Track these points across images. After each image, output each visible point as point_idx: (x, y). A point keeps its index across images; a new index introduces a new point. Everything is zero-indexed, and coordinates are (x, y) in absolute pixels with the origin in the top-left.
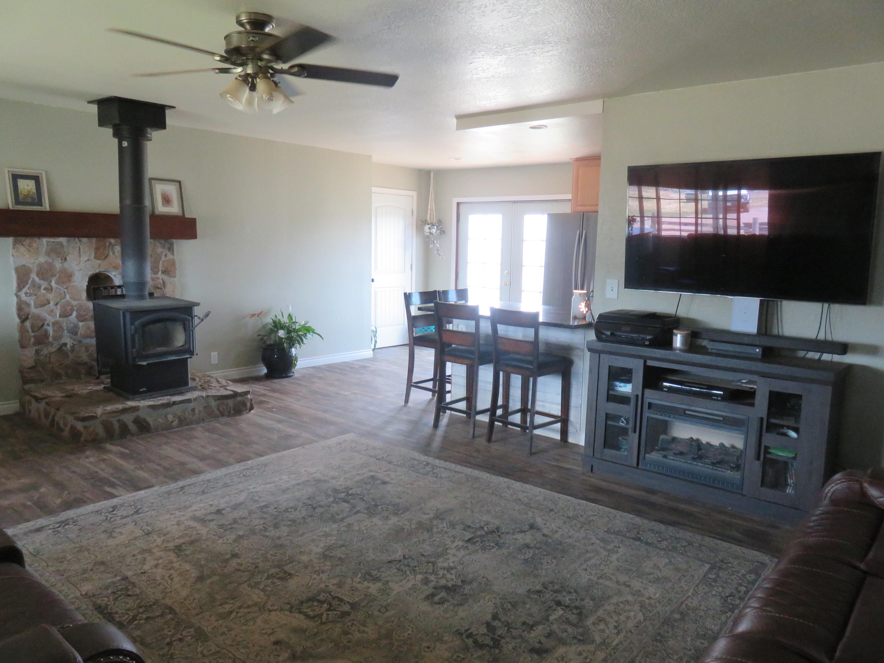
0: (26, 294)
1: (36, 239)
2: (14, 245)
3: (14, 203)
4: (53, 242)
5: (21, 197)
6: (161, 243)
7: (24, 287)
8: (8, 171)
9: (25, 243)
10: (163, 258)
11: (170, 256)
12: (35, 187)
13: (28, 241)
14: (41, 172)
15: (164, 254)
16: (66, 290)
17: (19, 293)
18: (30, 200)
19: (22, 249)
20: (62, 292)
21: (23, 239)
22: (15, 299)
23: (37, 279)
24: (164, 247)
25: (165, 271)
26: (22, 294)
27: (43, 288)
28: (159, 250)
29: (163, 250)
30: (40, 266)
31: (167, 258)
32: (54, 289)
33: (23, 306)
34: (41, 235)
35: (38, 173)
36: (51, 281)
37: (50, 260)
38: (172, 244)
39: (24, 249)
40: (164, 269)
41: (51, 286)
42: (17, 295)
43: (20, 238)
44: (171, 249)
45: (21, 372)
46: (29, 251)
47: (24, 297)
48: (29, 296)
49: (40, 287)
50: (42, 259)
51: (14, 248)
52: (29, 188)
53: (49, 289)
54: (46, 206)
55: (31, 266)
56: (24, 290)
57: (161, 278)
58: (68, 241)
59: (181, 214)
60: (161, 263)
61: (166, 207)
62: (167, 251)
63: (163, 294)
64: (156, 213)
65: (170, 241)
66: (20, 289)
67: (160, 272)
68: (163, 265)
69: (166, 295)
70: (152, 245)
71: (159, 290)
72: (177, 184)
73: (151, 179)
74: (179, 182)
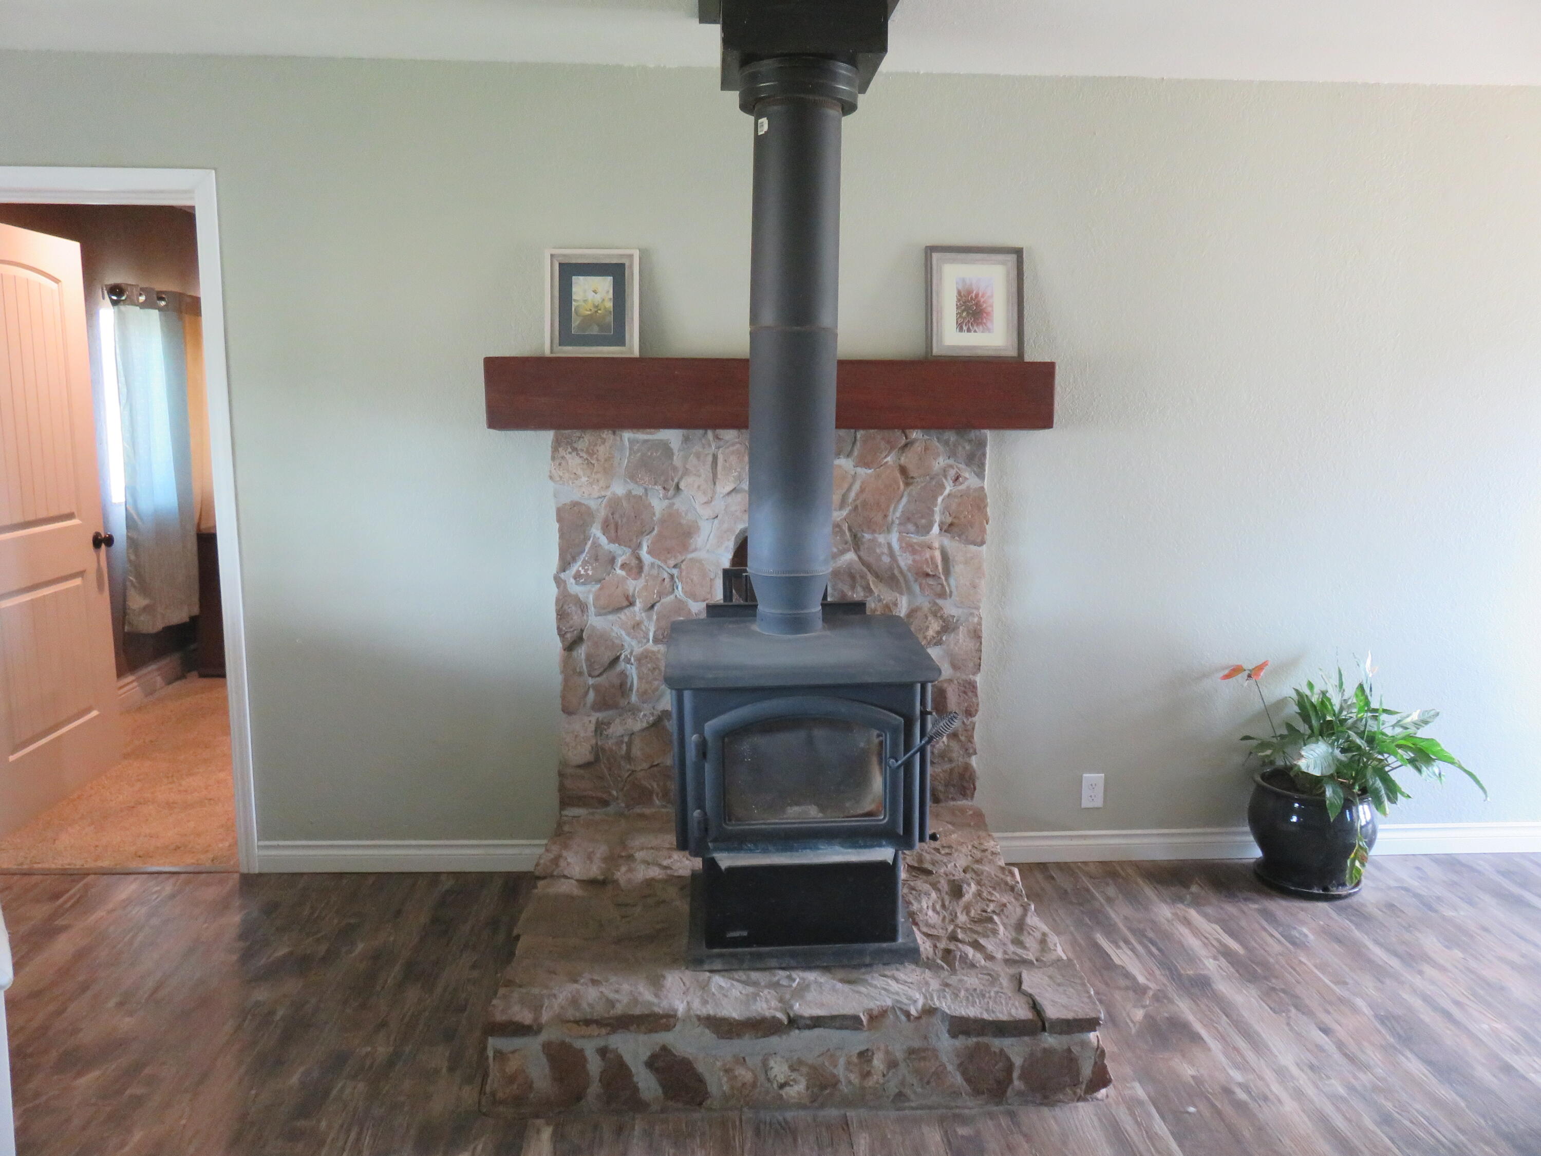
0: (577, 576)
1: (607, 434)
2: (555, 449)
3: (557, 340)
4: (646, 441)
5: (576, 322)
6: (946, 443)
7: (574, 559)
8: (552, 256)
9: (580, 445)
10: (949, 488)
11: (970, 480)
12: (611, 295)
13: (586, 439)
14: (628, 252)
15: (952, 473)
16: (675, 572)
17: (562, 575)
18: (595, 331)
19: (574, 461)
20: (666, 575)
21: (577, 433)
22: (553, 591)
23: (603, 540)
24: (952, 454)
25: (951, 525)
26: (568, 576)
27: (619, 561)
28: (940, 462)
29: (952, 462)
30: (614, 504)
31: (963, 487)
32: (646, 568)
33: (572, 609)
34: (617, 424)
35: (622, 256)
36: (639, 546)
37: (639, 491)
38: (982, 444)
39: (578, 460)
40: (949, 520)
41: (639, 559)
42: (558, 580)
43: (567, 432)
44: (976, 460)
45: (561, 775)
46: (590, 464)
47: (574, 588)
48: (584, 584)
49: (612, 560)
50: (619, 489)
51: (553, 458)
52: (598, 298)
53: (638, 568)
54: (633, 347)
55: (593, 504)
56: (576, 567)
57: (936, 545)
58: (686, 439)
59: (1012, 352)
60: (940, 499)
61: (969, 330)
62: (962, 466)
63: (942, 595)
64: (936, 351)
65: (973, 434)
66: (564, 565)
67: (936, 529)
68: (946, 509)
69: (951, 596)
70: (918, 447)
71: (931, 581)
72: (1012, 259)
73: (931, 250)
74: (1018, 253)
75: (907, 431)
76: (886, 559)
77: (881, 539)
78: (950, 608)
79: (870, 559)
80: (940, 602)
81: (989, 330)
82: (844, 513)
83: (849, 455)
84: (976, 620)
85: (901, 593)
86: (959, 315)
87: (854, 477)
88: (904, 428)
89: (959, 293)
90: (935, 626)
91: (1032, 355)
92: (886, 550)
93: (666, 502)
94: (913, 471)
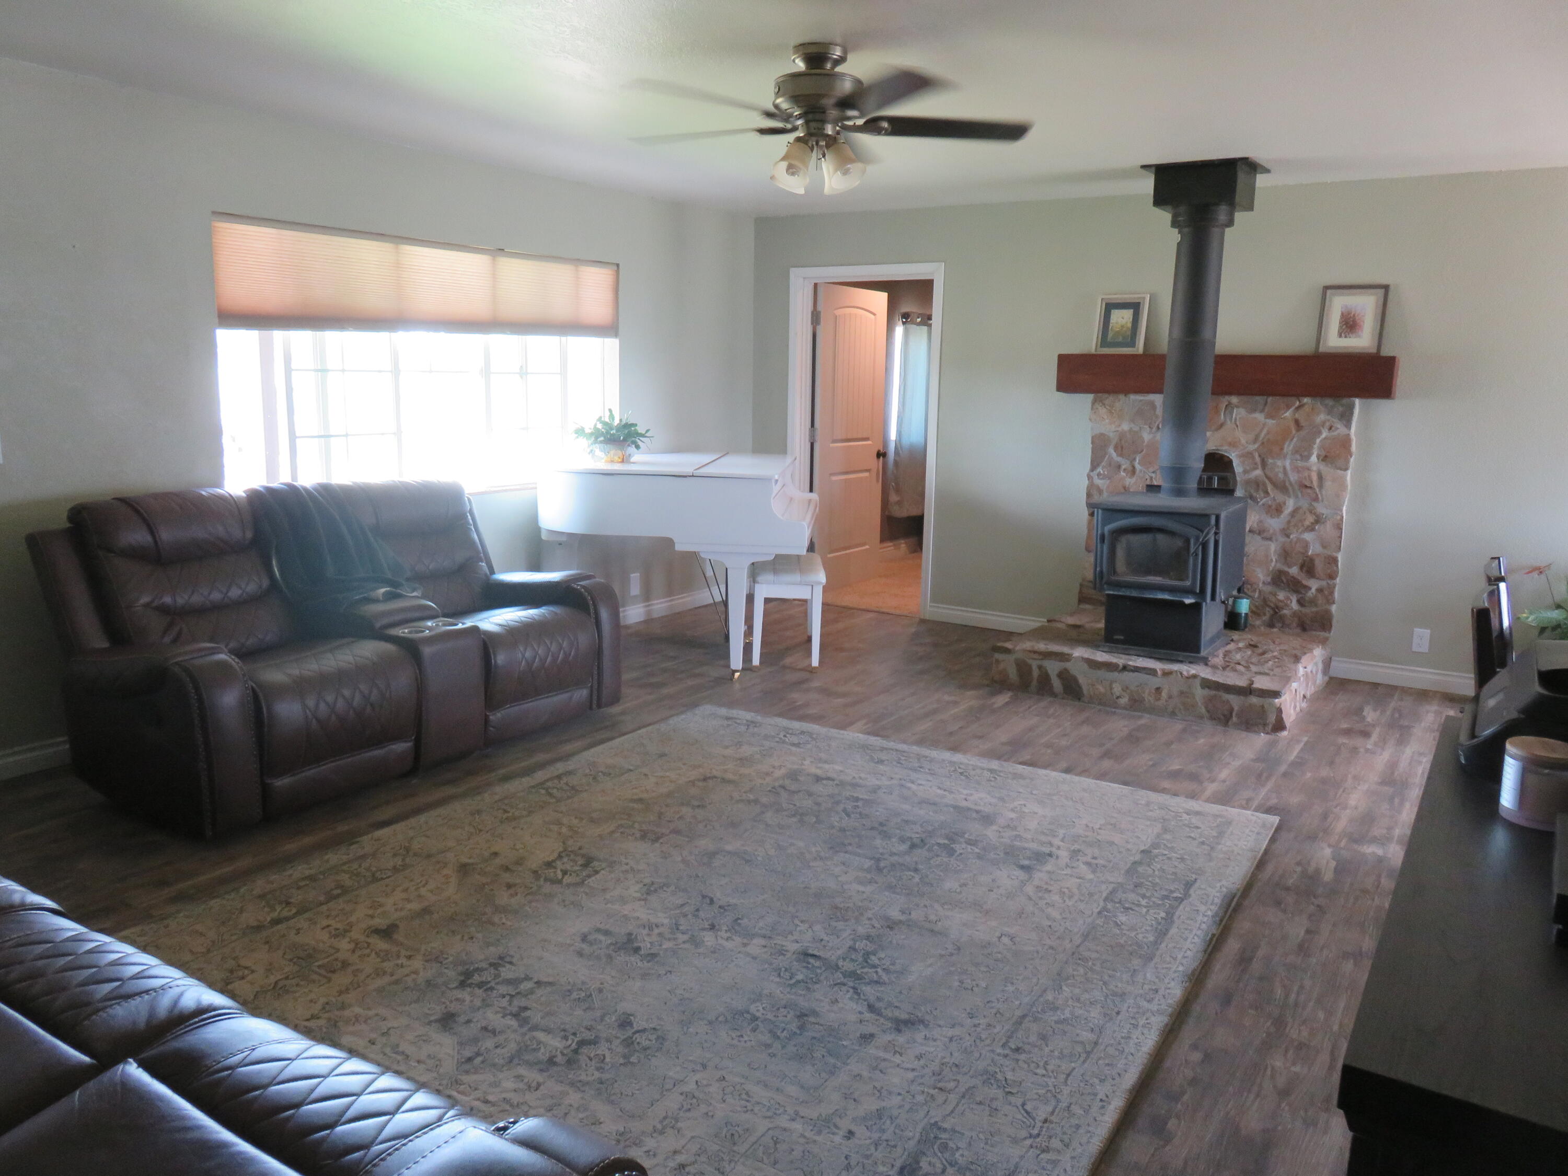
0: (1099, 474)
1: (1122, 397)
2: (1093, 404)
3: (1099, 343)
4: (1142, 400)
5: (1110, 335)
6: (1326, 406)
7: (1098, 465)
8: (1102, 299)
9: (1107, 402)
10: (1325, 434)
11: (1341, 429)
12: (1131, 320)
13: (1109, 399)
14: (1143, 296)
15: (1328, 424)
16: (1153, 475)
17: (1092, 474)
18: (1120, 339)
19: (1102, 411)
20: (1147, 477)
21: (1106, 395)
22: (1085, 482)
23: (1114, 454)
24: (1330, 412)
25: (1326, 456)
26: (1094, 474)
27: (1123, 467)
28: (1322, 417)
29: (1329, 417)
30: (1122, 436)
31: (1335, 433)
32: (1138, 472)
33: (1095, 492)
34: (1128, 391)
35: (1139, 298)
36: (1135, 459)
37: (1136, 429)
38: (1351, 408)
39: (1105, 410)
40: (1323, 453)
41: (1134, 467)
42: (1089, 476)
43: (1100, 395)
44: (1346, 418)
45: (1080, 585)
46: (1111, 412)
47: (1097, 481)
48: (1101, 479)
49: (1119, 467)
50: (1125, 427)
51: (1092, 409)
52: (1124, 321)
53: (1133, 471)
54: (1140, 348)
55: (1111, 435)
56: (1100, 470)
57: (1315, 468)
59: (1374, 351)
60: (1318, 441)
61: (1346, 337)
62: (1336, 420)
63: (1316, 499)
64: (1322, 349)
65: (1345, 401)
66: (1093, 468)
67: (1314, 458)
68: (1322, 447)
69: (1322, 501)
70: (1307, 409)
71: (1309, 491)
72: (1381, 292)
73: (1326, 288)
74: (1386, 288)
75: (1300, 398)
76: (1281, 475)
77: (1279, 463)
78: (1321, 509)
79: (1271, 475)
80: (1315, 504)
81: (1359, 336)
82: (1256, 446)
83: (1262, 411)
84: (1339, 517)
85: (1289, 497)
86: (1340, 327)
87: (1264, 425)
88: (1299, 395)
89: (1342, 314)
90: (1310, 519)
91: (1386, 352)
92: (1281, 470)
93: (1152, 435)
94: (1303, 423)
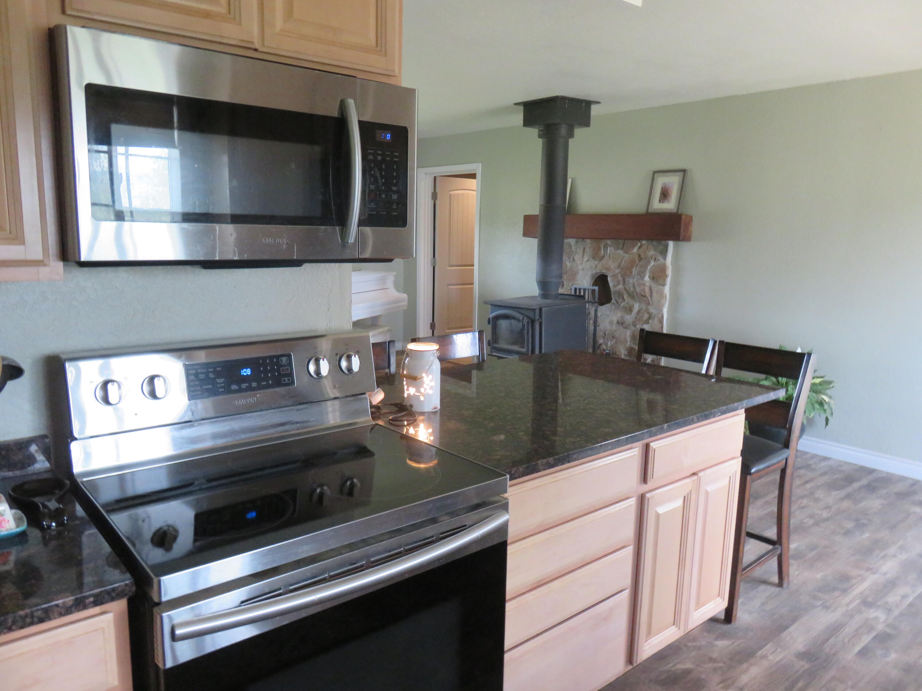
10: (652, 263)
11: (661, 260)
15: (654, 257)
24: (655, 250)
25: (654, 277)
28: (652, 253)
29: (655, 253)
31: (658, 263)
38: (666, 247)
40: (652, 275)
44: (664, 253)
57: (648, 284)
58: (577, 242)
59: (675, 211)
60: (649, 267)
61: (663, 202)
62: (659, 255)
63: (649, 304)
64: (650, 211)
65: (663, 242)
67: (647, 278)
68: (651, 271)
69: (652, 305)
70: (644, 247)
71: (645, 298)
72: (682, 174)
73: (655, 172)
74: (684, 171)
75: (641, 241)
76: (632, 289)
77: (631, 281)
78: (652, 310)
79: (627, 288)
80: (649, 307)
81: (669, 202)
82: (619, 270)
83: (622, 249)
84: (661, 315)
85: (636, 302)
86: (660, 197)
87: (623, 258)
88: (640, 239)
89: (662, 188)
90: (646, 316)
91: (680, 212)
92: (632, 285)
93: (571, 263)
94: (642, 256)
